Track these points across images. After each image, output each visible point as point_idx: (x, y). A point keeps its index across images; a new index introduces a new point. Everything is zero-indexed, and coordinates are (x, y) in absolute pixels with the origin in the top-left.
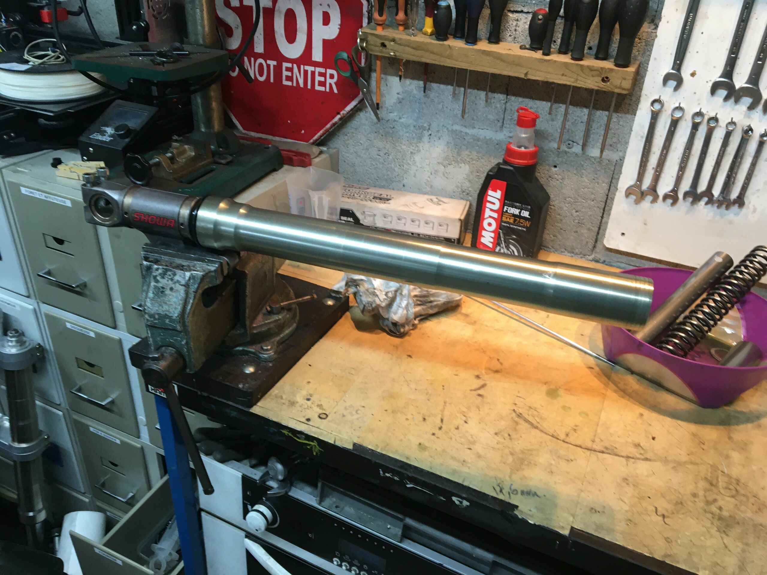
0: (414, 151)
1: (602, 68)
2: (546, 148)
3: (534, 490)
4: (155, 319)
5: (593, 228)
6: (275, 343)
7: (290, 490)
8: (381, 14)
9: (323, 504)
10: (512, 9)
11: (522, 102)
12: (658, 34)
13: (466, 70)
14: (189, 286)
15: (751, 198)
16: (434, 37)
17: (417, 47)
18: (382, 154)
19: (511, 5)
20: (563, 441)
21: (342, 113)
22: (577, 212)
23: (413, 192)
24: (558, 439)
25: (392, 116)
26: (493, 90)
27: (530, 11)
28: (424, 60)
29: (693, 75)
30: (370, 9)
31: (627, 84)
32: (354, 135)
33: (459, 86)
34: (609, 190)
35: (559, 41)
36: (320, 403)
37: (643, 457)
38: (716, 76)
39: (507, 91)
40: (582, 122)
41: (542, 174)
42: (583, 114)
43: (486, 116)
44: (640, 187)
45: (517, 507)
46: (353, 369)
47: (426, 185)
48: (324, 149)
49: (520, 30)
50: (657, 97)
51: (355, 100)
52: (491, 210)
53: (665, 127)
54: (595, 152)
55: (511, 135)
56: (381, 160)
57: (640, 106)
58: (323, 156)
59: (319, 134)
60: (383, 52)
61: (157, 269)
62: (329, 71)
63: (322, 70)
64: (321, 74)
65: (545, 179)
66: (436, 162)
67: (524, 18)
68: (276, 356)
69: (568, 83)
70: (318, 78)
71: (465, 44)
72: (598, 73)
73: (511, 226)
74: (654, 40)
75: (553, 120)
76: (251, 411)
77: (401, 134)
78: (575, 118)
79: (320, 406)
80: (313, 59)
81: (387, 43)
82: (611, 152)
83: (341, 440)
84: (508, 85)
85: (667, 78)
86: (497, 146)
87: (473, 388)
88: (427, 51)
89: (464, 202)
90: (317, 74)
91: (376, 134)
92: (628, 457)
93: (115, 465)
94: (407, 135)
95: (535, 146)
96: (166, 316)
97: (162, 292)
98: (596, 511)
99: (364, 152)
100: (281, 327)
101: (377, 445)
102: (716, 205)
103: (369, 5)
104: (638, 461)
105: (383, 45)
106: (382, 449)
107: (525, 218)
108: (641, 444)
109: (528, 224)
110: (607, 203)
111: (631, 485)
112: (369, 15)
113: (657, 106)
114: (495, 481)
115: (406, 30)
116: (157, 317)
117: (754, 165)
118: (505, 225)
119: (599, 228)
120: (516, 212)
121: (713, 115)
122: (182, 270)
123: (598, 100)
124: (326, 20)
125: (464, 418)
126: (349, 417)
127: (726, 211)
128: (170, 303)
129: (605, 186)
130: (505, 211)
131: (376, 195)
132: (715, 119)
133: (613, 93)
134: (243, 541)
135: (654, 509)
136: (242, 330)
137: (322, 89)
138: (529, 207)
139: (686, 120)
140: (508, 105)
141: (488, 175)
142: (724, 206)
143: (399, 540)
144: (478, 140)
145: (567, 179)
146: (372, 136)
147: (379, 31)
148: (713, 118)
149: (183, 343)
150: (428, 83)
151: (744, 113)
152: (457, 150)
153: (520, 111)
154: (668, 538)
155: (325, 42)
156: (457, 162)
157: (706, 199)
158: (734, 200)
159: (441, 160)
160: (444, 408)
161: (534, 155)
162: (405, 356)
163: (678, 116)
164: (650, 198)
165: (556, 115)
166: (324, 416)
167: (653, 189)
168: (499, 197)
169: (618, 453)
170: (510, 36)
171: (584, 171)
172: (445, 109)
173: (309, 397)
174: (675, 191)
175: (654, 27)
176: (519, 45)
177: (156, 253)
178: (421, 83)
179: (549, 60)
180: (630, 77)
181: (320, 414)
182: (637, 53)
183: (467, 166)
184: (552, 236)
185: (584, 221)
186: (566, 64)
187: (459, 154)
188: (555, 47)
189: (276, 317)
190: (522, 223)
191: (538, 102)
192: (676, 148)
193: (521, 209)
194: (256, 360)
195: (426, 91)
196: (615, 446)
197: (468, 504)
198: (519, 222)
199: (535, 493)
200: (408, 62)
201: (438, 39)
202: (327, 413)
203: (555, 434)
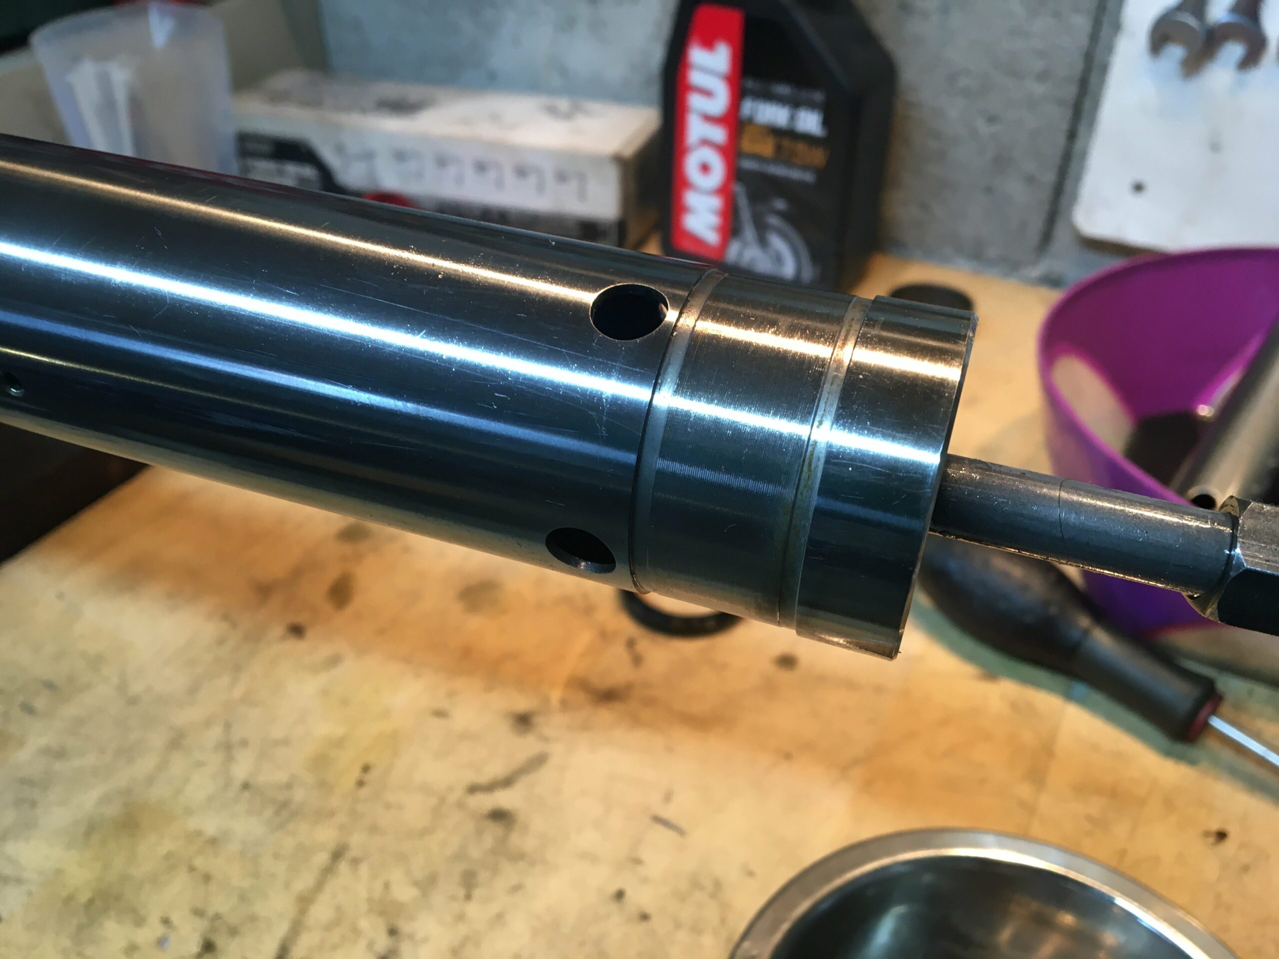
5: (1042, 174)
22: (989, 122)
34: (1094, 36)
52: (709, 118)
73: (769, 168)
87: (485, 777)
107: (807, 138)
109: (818, 157)
110: (1087, 84)
118: (752, 165)
119: (1061, 174)
120: (781, 116)
129: (1081, 23)
130: (745, 116)
138: (820, 96)
160: (319, 886)
164: (1235, 51)
167: (1250, 11)
168: (725, 70)
185: (1015, 151)
190: (800, 156)
193: (797, 108)
198: (791, 152)
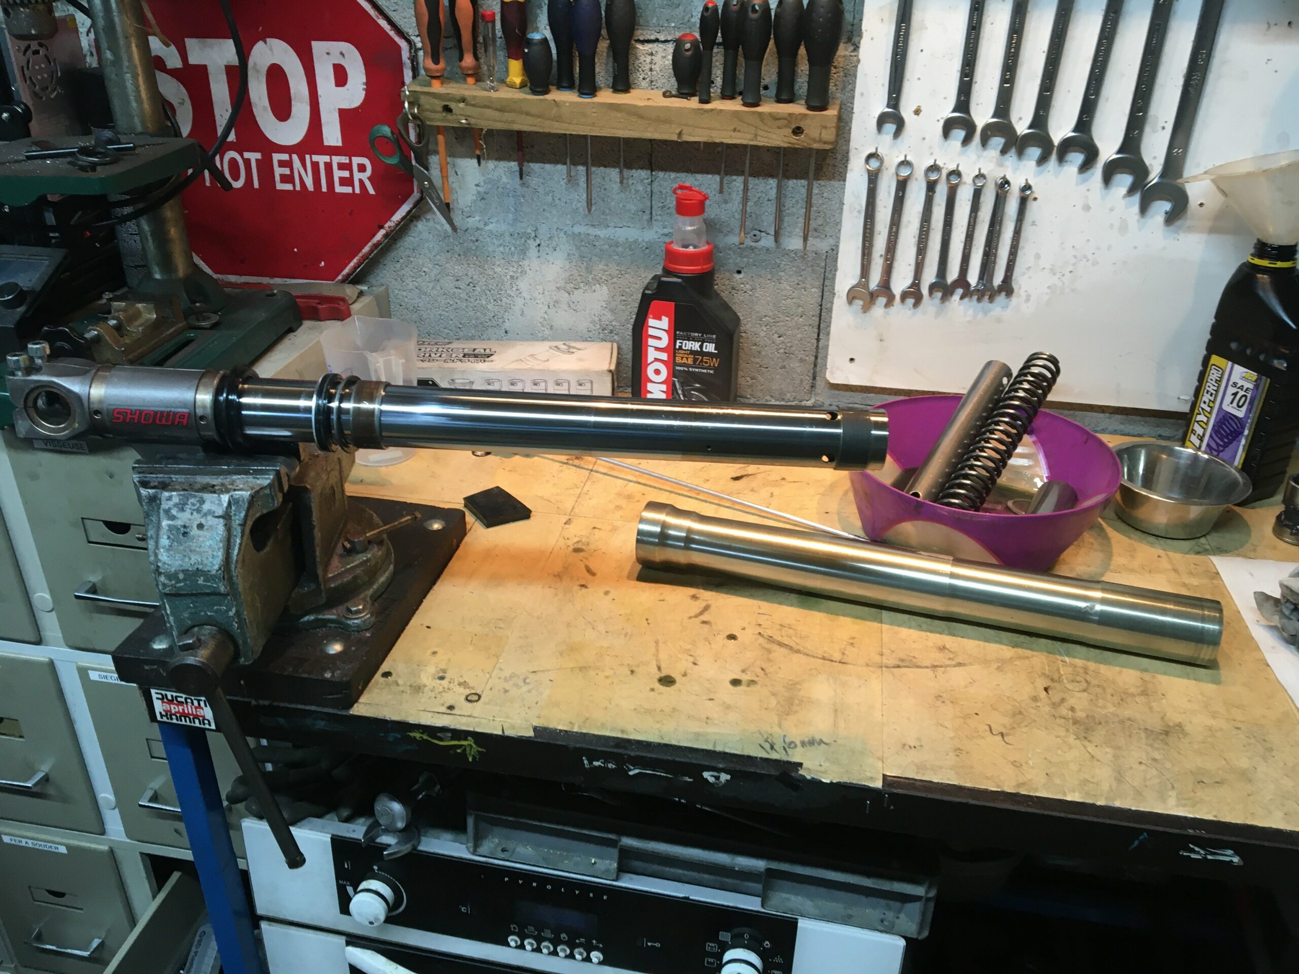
0: (516, 275)
1: (790, 115)
2: (721, 245)
3: (817, 738)
4: (179, 581)
5: (807, 358)
6: (368, 599)
7: (419, 843)
8: (436, 62)
9: (481, 850)
10: (641, 38)
11: (675, 178)
12: (860, 57)
13: (585, 137)
14: (230, 516)
15: (1020, 281)
16: (527, 89)
17: (503, 107)
18: (462, 285)
19: (640, 31)
20: (840, 662)
21: (386, 226)
22: (780, 337)
23: (524, 340)
24: (832, 661)
25: (472, 222)
26: (629, 165)
27: (669, 39)
28: (516, 127)
29: (917, 112)
30: (413, 54)
31: (829, 135)
32: (412, 259)
33: (574, 163)
34: (822, 298)
35: (719, 81)
36: (461, 680)
37: (954, 663)
38: (947, 111)
39: (651, 164)
40: (769, 200)
41: (721, 284)
42: (768, 187)
43: (624, 206)
44: (866, 285)
45: (800, 765)
46: (501, 620)
47: (543, 326)
48: (364, 288)
49: (658, 69)
50: (873, 150)
51: (407, 202)
52: (657, 349)
53: (889, 193)
54: (794, 243)
55: (666, 231)
56: (464, 296)
57: (850, 166)
58: (365, 300)
59: (352, 264)
60: (448, 121)
61: (169, 498)
62: (356, 161)
63: (344, 160)
64: (342, 167)
65: (727, 292)
66: (554, 288)
67: (661, 50)
68: (373, 619)
69: (745, 142)
70: (338, 174)
71: (579, 96)
72: (786, 122)
73: (691, 369)
74: (856, 67)
75: (726, 202)
76: (351, 713)
77: (490, 249)
78: (758, 195)
79: (463, 684)
80: (326, 143)
81: (452, 105)
82: (818, 240)
83: (513, 727)
84: (651, 156)
85: (882, 120)
86: (647, 251)
87: (692, 614)
88: (521, 112)
89: (608, 345)
90: (335, 167)
91: (449, 255)
92: (935, 667)
93: (61, 895)
94: (501, 249)
95: (708, 243)
96: (198, 572)
97: (185, 534)
98: (910, 747)
99: (431, 285)
100: (372, 572)
101: (571, 723)
102: (975, 297)
103: (411, 48)
104: (948, 668)
105: (447, 109)
106: (580, 727)
107: (709, 354)
108: (948, 646)
109: (715, 362)
110: (822, 317)
111: (948, 702)
112: (413, 65)
113: (874, 164)
114: (760, 736)
115: (479, 83)
116: (181, 576)
117: (1017, 232)
118: (682, 368)
119: (816, 357)
120: (696, 346)
121: (952, 167)
122: (214, 492)
123: (787, 165)
124: (341, 76)
125: (691, 659)
126: (514, 692)
127: (990, 305)
128: (202, 549)
129: (816, 291)
130: (677, 347)
131: (466, 351)
132: (956, 173)
133: (811, 149)
134: (344, 951)
135: (987, 728)
136: (313, 586)
137: (348, 190)
138: (714, 336)
139: (916, 180)
140: (655, 184)
141: (644, 295)
142: (986, 298)
143: (614, 877)
144: (617, 245)
145: (759, 290)
146: (442, 258)
147: (437, 87)
148: (954, 171)
149: (231, 614)
150: (525, 164)
151: (994, 160)
152: (585, 264)
153: (679, 192)
154: (1015, 761)
155: (344, 114)
156: (587, 283)
157: (960, 291)
158: (999, 286)
159: (561, 284)
161: (708, 256)
162: (576, 588)
163: (906, 175)
164: (882, 300)
165: (730, 194)
166: (476, 698)
167: (885, 285)
168: (666, 328)
169: (919, 664)
170: (644, 79)
171: (782, 274)
172: (557, 202)
173: (441, 674)
174: (916, 284)
175: (852, 48)
176: (661, 93)
177: (161, 473)
178: (514, 165)
179: (712, 110)
180: (833, 123)
181: (467, 696)
182: (835, 88)
183: (605, 288)
184: (748, 379)
185: (793, 349)
186: (735, 113)
187: (589, 270)
188: (716, 89)
189: (363, 557)
190: (706, 363)
191: (699, 177)
192: (909, 222)
193: (703, 342)
194: (341, 631)
195: (524, 176)
196: (912, 655)
197: (728, 777)
198: (702, 361)
199: (821, 740)
200: (491, 132)
201: (534, 92)
202: (479, 692)
203: (826, 655)
